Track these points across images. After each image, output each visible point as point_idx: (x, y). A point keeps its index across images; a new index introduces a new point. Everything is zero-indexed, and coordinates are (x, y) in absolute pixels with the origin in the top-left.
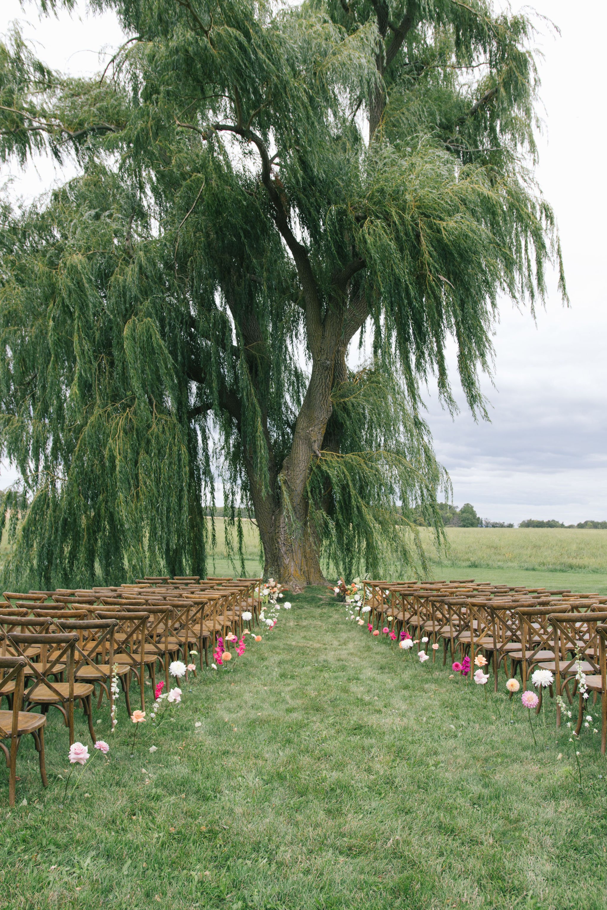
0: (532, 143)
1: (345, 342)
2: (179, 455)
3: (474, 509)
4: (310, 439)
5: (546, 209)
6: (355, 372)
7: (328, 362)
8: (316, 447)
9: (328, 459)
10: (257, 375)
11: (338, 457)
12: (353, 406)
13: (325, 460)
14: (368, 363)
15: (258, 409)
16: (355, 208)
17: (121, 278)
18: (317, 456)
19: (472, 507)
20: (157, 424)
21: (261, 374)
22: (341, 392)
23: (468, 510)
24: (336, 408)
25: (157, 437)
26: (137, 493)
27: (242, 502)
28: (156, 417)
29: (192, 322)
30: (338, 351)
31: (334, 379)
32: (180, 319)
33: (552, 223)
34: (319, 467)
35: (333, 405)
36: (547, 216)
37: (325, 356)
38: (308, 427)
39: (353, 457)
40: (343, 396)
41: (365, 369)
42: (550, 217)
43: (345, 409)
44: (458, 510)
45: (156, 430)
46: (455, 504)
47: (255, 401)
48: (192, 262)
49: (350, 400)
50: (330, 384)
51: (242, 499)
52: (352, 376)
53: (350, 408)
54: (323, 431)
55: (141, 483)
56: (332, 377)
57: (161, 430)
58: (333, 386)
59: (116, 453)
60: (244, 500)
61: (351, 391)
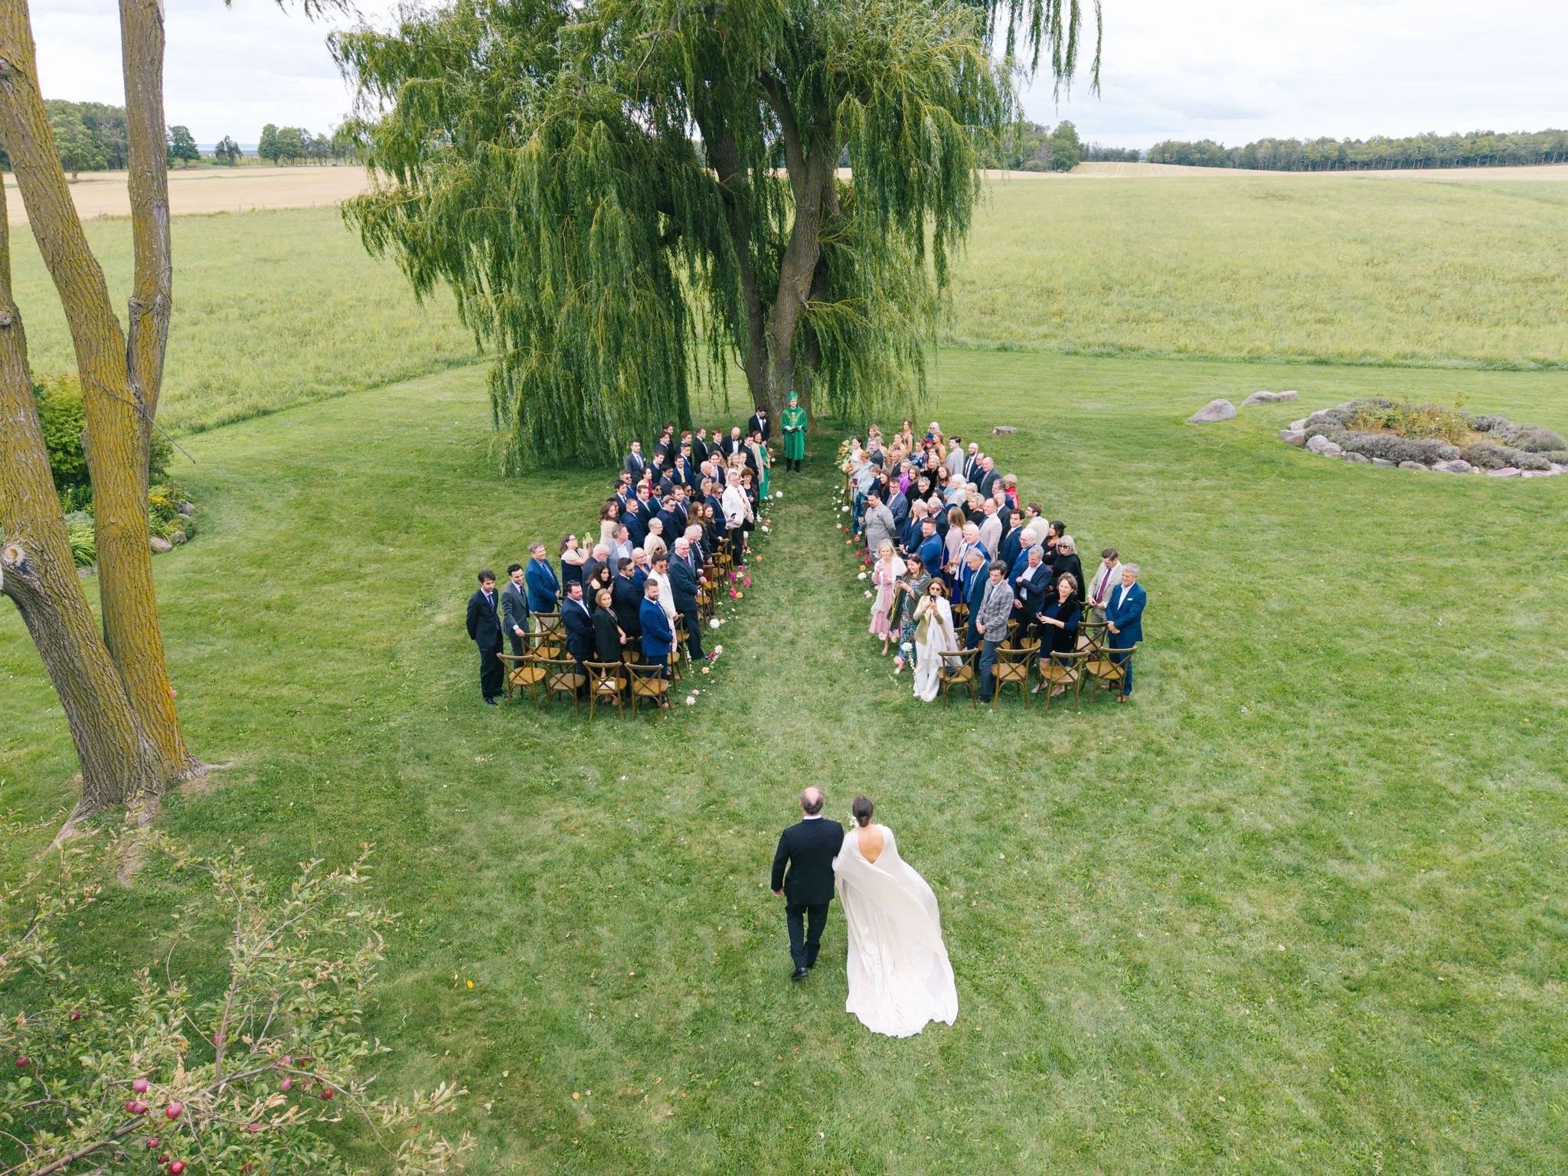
4: (796, 289)
7: (813, 209)
8: (803, 298)
9: (816, 309)
11: (827, 306)
13: (813, 312)
18: (805, 308)
23: (1067, 133)
24: (823, 248)
35: (820, 247)
37: (809, 202)
38: (794, 276)
39: (842, 306)
43: (833, 250)
44: (1049, 133)
46: (1045, 122)
50: (816, 229)
53: (839, 252)
54: (810, 279)
59: (599, 344)
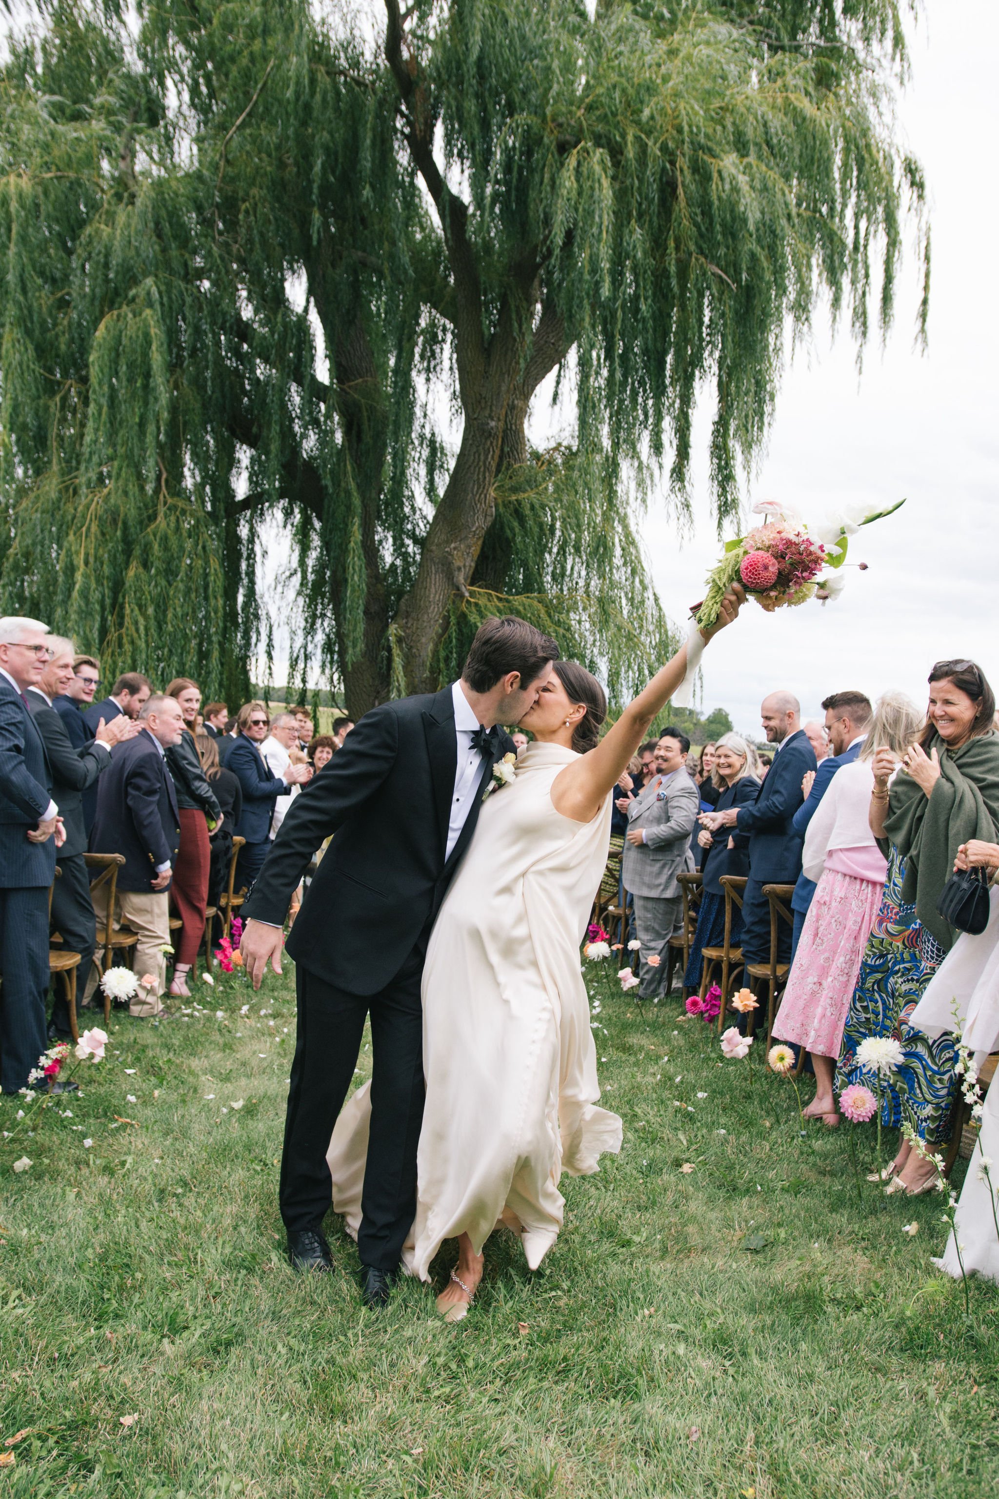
0: (898, 41)
1: (526, 391)
2: (206, 575)
3: (730, 718)
4: (450, 563)
5: (911, 169)
6: (541, 450)
7: (493, 424)
8: (461, 578)
9: (482, 602)
10: (359, 439)
11: (500, 599)
12: (532, 508)
13: (476, 604)
14: (567, 433)
15: (357, 501)
16: (560, 125)
17: (106, 230)
18: (462, 596)
19: (727, 715)
20: (166, 516)
21: (368, 438)
22: (513, 483)
23: (720, 717)
24: (501, 510)
25: (165, 539)
26: (120, 638)
27: (323, 672)
28: (165, 503)
29: (243, 331)
30: (512, 407)
31: (501, 458)
32: (220, 321)
33: (920, 197)
34: (463, 616)
35: (497, 506)
36: (913, 184)
37: (487, 413)
38: (448, 542)
39: (527, 602)
40: (515, 490)
41: (560, 444)
42: (918, 185)
43: (518, 514)
44: (703, 718)
45: (163, 525)
46: (698, 708)
47: (353, 486)
48: (247, 212)
49: (528, 496)
50: (494, 465)
51: (323, 666)
52: (536, 456)
53: (527, 512)
54: (475, 550)
55: (127, 620)
56: (498, 452)
57: (172, 525)
58: (498, 471)
60: (327, 671)
61: (532, 482)
